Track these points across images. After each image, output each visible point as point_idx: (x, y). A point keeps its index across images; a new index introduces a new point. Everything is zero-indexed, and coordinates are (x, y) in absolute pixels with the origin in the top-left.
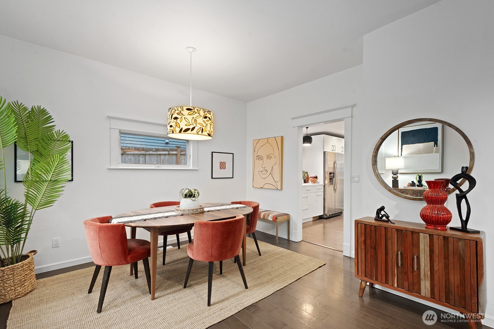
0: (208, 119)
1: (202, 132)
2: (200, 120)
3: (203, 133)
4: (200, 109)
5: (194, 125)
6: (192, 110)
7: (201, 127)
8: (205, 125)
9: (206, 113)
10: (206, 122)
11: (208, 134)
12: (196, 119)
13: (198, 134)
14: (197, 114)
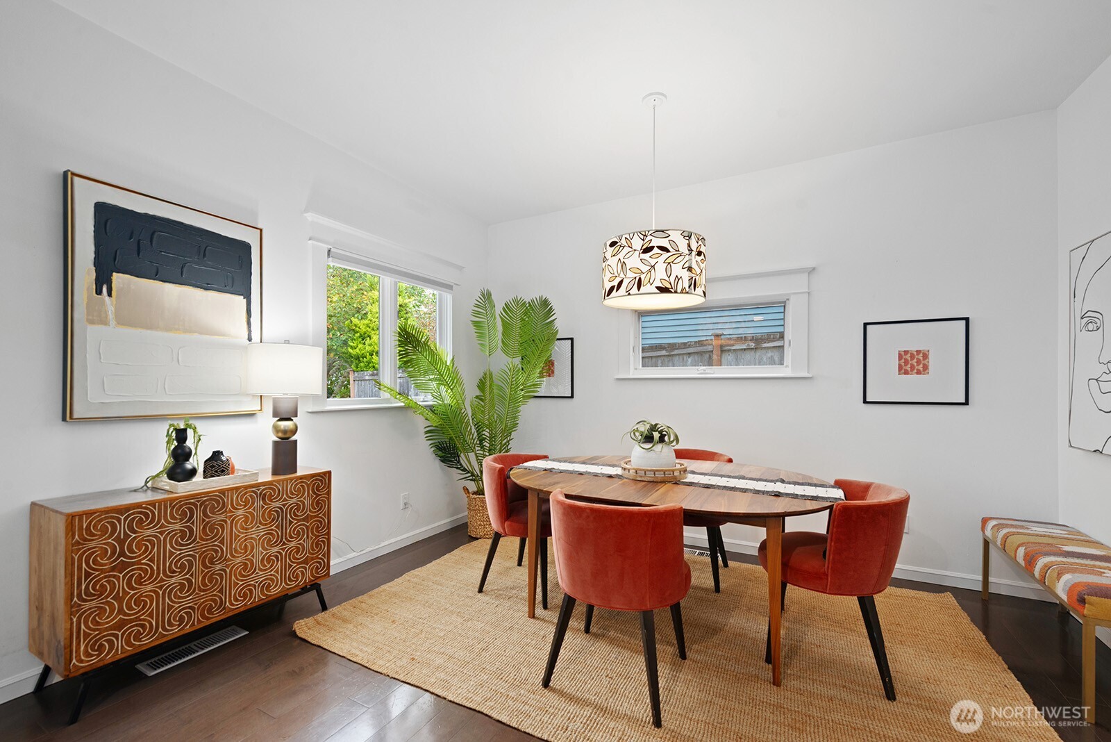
0: (656, 250)
1: (639, 289)
2: (634, 261)
3: (643, 289)
4: (631, 235)
5: (622, 275)
6: (617, 243)
7: (636, 275)
8: (645, 268)
9: (649, 238)
10: (650, 260)
11: (657, 288)
12: (625, 261)
13: (629, 294)
14: (627, 249)
